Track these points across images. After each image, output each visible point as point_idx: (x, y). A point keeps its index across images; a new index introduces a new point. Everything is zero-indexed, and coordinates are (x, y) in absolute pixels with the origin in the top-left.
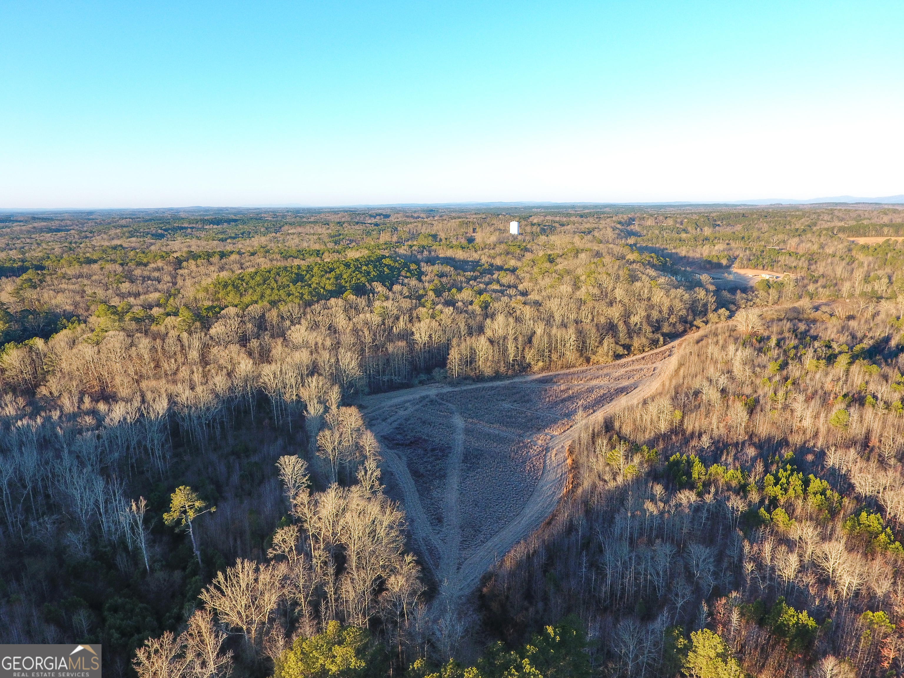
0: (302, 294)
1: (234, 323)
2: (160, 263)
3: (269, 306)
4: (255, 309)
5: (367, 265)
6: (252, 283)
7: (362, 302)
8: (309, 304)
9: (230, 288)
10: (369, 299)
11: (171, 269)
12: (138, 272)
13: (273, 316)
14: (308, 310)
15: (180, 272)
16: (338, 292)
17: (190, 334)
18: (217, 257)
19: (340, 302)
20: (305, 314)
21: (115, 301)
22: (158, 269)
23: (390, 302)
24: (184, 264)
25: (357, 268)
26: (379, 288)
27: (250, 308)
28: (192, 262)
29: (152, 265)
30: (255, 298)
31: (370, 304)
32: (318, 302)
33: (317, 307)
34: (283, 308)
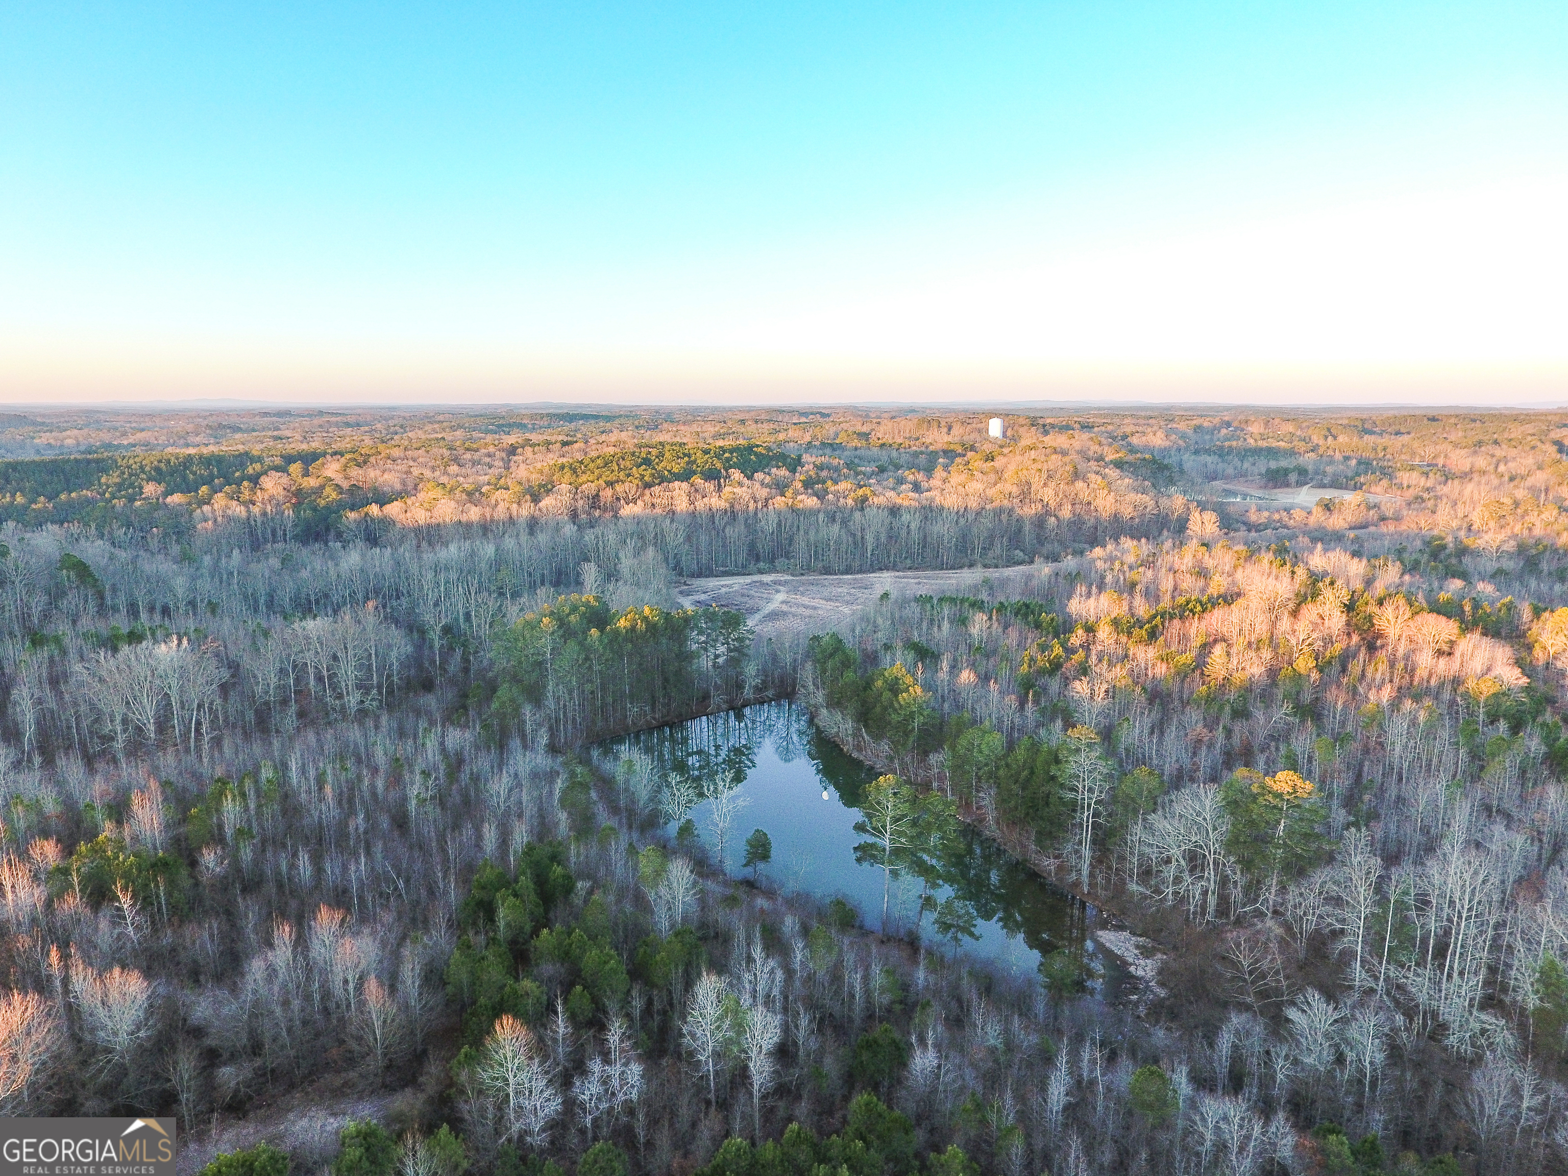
0: (643, 476)
1: (566, 499)
2: (492, 449)
3: (604, 485)
4: (589, 488)
5: (731, 453)
6: (591, 465)
7: (710, 486)
8: (648, 486)
9: (566, 470)
10: (719, 485)
11: (504, 455)
12: (468, 456)
13: (607, 494)
14: (647, 492)
15: (515, 458)
16: (685, 476)
17: (519, 504)
18: (558, 445)
19: (685, 485)
20: (642, 495)
21: (444, 479)
22: (489, 455)
23: (745, 489)
24: (520, 450)
25: (717, 456)
26: (736, 474)
27: (584, 487)
28: (529, 450)
29: (483, 451)
30: (591, 478)
31: (719, 488)
32: (659, 484)
33: (656, 489)
34: (619, 488)
